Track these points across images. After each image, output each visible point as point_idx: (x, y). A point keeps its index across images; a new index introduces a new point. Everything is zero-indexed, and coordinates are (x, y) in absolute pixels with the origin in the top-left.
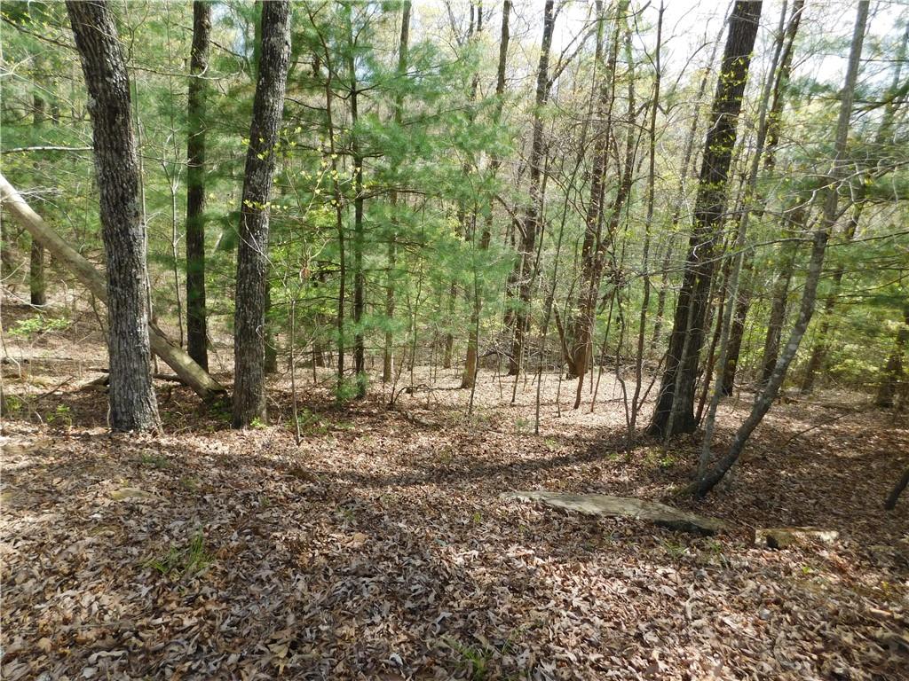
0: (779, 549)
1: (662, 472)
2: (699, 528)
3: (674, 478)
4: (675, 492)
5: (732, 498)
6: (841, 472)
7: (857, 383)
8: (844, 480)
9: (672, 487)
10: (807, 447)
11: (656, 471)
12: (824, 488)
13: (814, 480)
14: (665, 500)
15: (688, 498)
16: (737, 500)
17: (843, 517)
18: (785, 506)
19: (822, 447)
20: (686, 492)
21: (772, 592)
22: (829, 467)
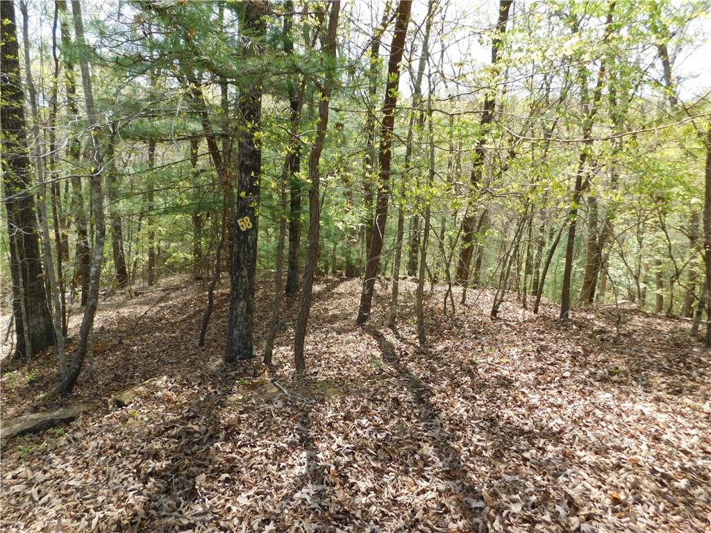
0: (126, 406)
1: (33, 386)
2: (61, 419)
3: (44, 388)
4: (44, 399)
5: (96, 383)
6: (174, 332)
7: (182, 268)
8: (175, 338)
9: (42, 396)
10: (152, 323)
11: (27, 388)
12: (164, 348)
13: (157, 345)
14: (35, 410)
15: (57, 398)
16: (100, 383)
17: (176, 363)
18: (137, 372)
19: (161, 320)
20: (54, 395)
21: (108, 442)
22: (166, 332)
